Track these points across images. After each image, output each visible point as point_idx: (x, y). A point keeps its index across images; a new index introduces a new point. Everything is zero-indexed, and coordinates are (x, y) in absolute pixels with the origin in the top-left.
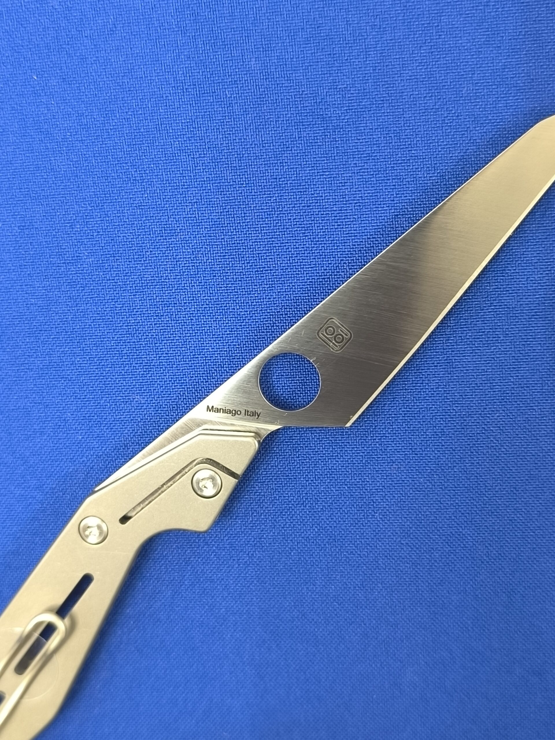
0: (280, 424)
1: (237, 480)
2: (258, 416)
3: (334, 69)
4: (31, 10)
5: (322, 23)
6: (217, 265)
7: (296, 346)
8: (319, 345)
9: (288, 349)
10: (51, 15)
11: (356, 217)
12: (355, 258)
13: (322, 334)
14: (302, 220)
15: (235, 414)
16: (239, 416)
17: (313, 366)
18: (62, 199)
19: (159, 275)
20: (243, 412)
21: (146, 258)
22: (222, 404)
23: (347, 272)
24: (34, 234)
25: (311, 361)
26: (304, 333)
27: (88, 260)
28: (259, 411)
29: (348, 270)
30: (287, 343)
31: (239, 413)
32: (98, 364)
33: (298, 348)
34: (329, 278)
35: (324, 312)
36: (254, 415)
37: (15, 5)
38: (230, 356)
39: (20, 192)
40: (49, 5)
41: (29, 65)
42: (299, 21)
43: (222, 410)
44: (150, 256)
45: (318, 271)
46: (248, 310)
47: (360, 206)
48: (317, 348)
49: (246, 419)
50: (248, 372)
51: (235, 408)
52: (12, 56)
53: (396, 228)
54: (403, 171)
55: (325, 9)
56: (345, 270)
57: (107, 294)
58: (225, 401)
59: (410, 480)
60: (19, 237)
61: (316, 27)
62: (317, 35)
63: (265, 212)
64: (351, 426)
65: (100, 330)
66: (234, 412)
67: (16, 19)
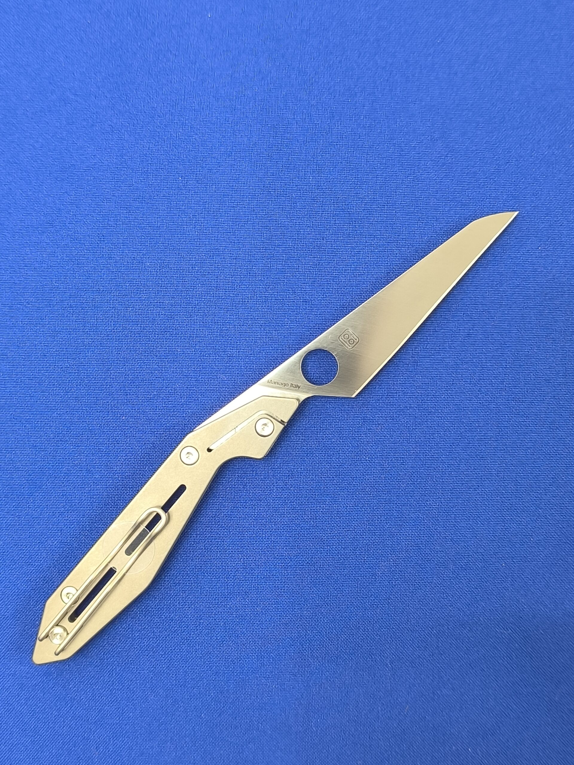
0: (312, 393)
1: (283, 426)
2: (299, 388)
3: (357, 186)
4: (182, 139)
5: (352, 160)
6: (279, 296)
7: (325, 345)
8: (339, 345)
9: (320, 347)
10: (194, 143)
11: (365, 272)
12: (363, 296)
13: (341, 338)
14: (333, 272)
15: (285, 386)
16: (287, 387)
17: (334, 358)
18: (188, 251)
19: (244, 301)
20: (290, 385)
21: (236, 290)
22: (277, 379)
23: (357, 304)
24: (168, 271)
25: (334, 355)
26: (331, 337)
27: (200, 289)
28: (299, 385)
29: (358, 303)
30: (319, 342)
31: (287, 385)
32: (199, 354)
33: (326, 346)
34: (346, 308)
35: (343, 325)
36: (297, 387)
37: (172, 136)
38: (282, 353)
39: (163, 245)
40: (193, 137)
41: (177, 171)
42: (339, 158)
43: (276, 383)
44: (239, 289)
45: (340, 303)
46: (296, 324)
47: (367, 266)
48: (338, 347)
49: (291, 389)
50: (295, 359)
51: (285, 382)
52: (167, 165)
53: (388, 279)
54: (394, 247)
55: (354, 152)
56: (356, 303)
57: (210, 311)
58: (279, 377)
59: (389, 436)
60: (159, 272)
61: (348, 161)
62: (349, 166)
63: (310, 266)
64: (355, 397)
65: (203, 333)
66: (284, 384)
67: (172, 143)
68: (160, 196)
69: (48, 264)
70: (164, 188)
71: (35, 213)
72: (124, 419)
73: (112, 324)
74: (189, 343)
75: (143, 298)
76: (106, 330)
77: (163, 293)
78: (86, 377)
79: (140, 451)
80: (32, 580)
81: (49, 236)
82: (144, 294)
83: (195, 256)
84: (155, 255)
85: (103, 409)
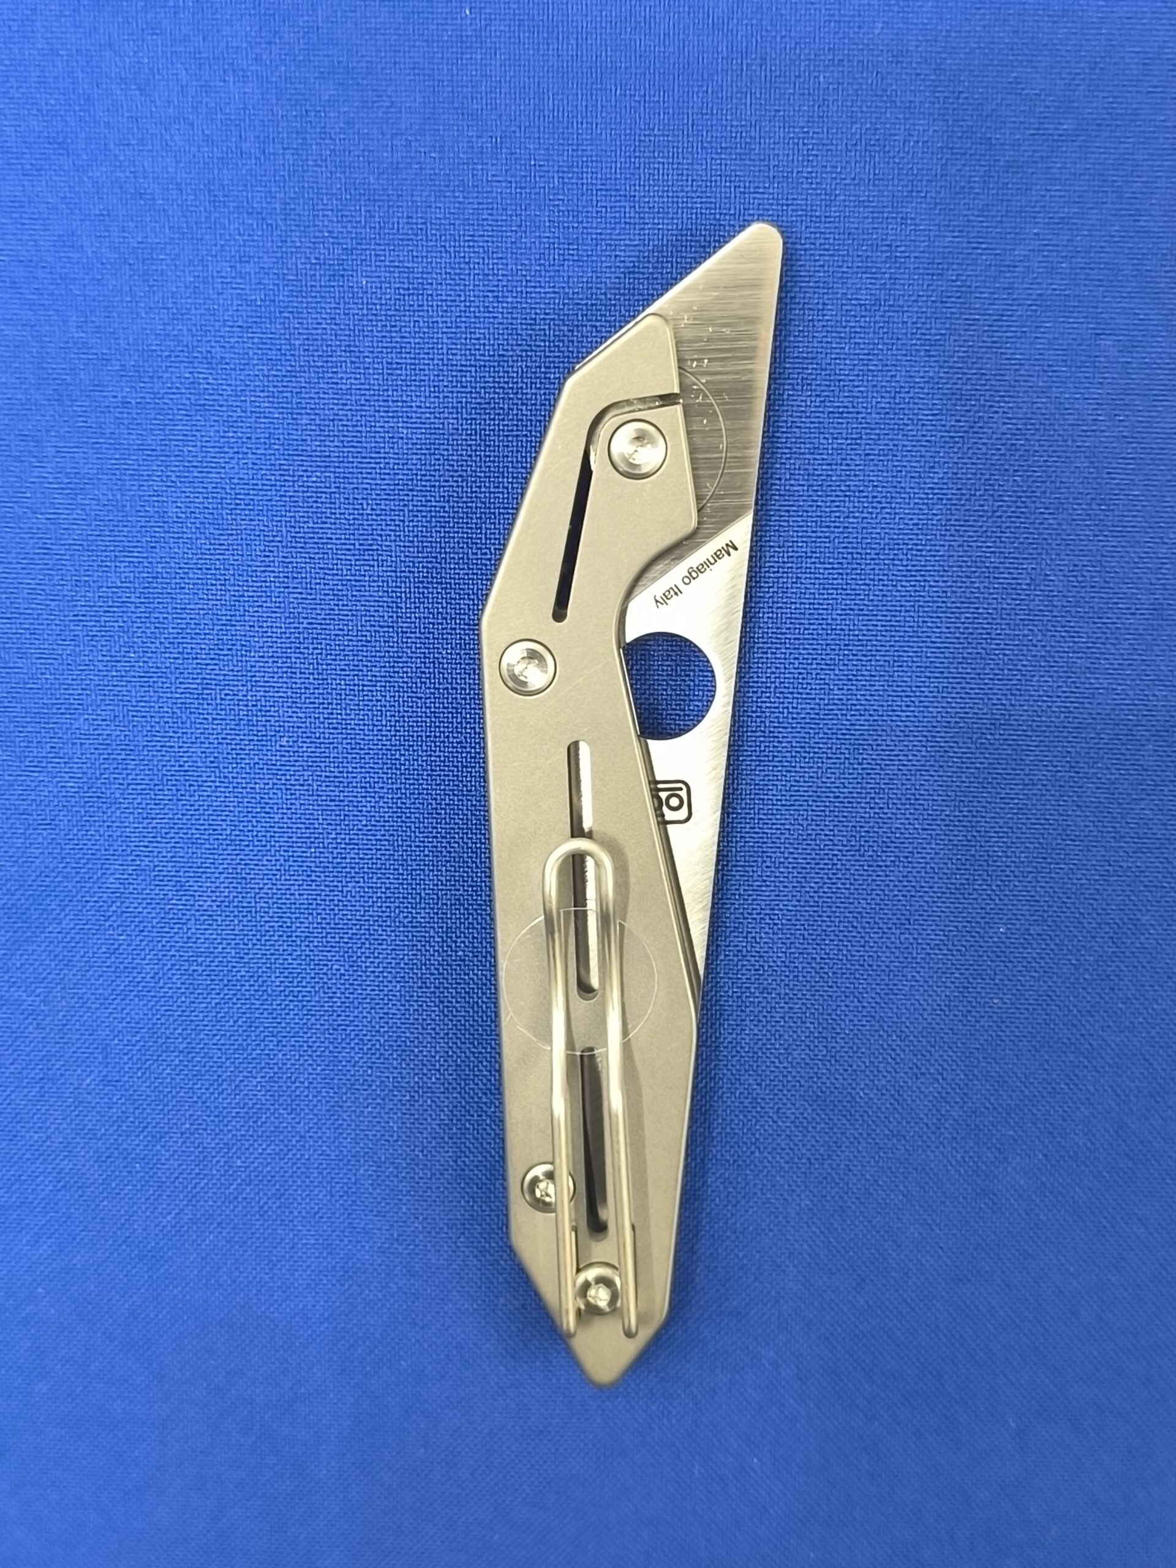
43: (712, 561)
68: (402, 66)
69: (53, 271)
70: (415, 41)
71: (11, 109)
72: (285, 744)
73: (250, 461)
74: (481, 528)
75: (344, 387)
76: (230, 478)
77: (404, 372)
78: (170, 617)
79: (333, 836)
80: (23, 1178)
81: (55, 181)
82: (346, 372)
83: (504, 261)
84: (382, 253)
85: (223, 712)
